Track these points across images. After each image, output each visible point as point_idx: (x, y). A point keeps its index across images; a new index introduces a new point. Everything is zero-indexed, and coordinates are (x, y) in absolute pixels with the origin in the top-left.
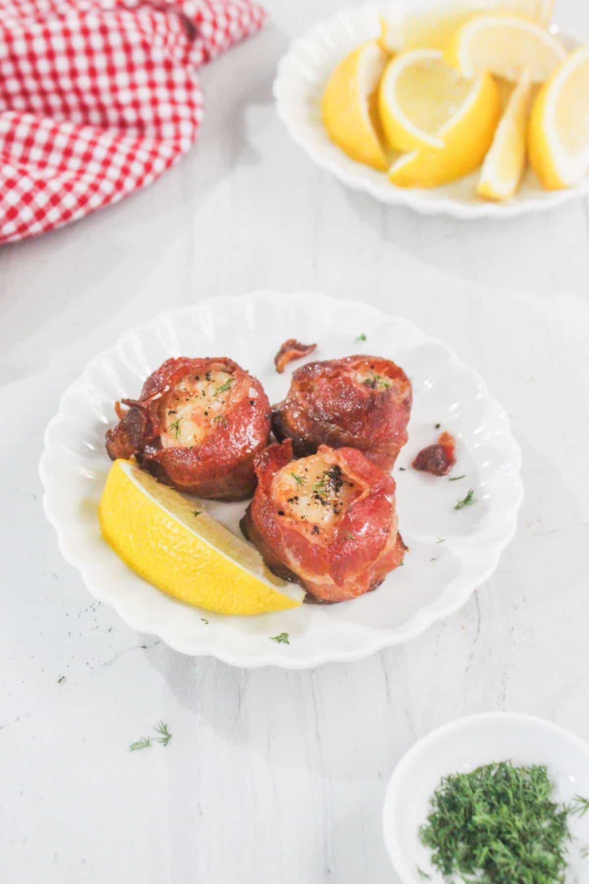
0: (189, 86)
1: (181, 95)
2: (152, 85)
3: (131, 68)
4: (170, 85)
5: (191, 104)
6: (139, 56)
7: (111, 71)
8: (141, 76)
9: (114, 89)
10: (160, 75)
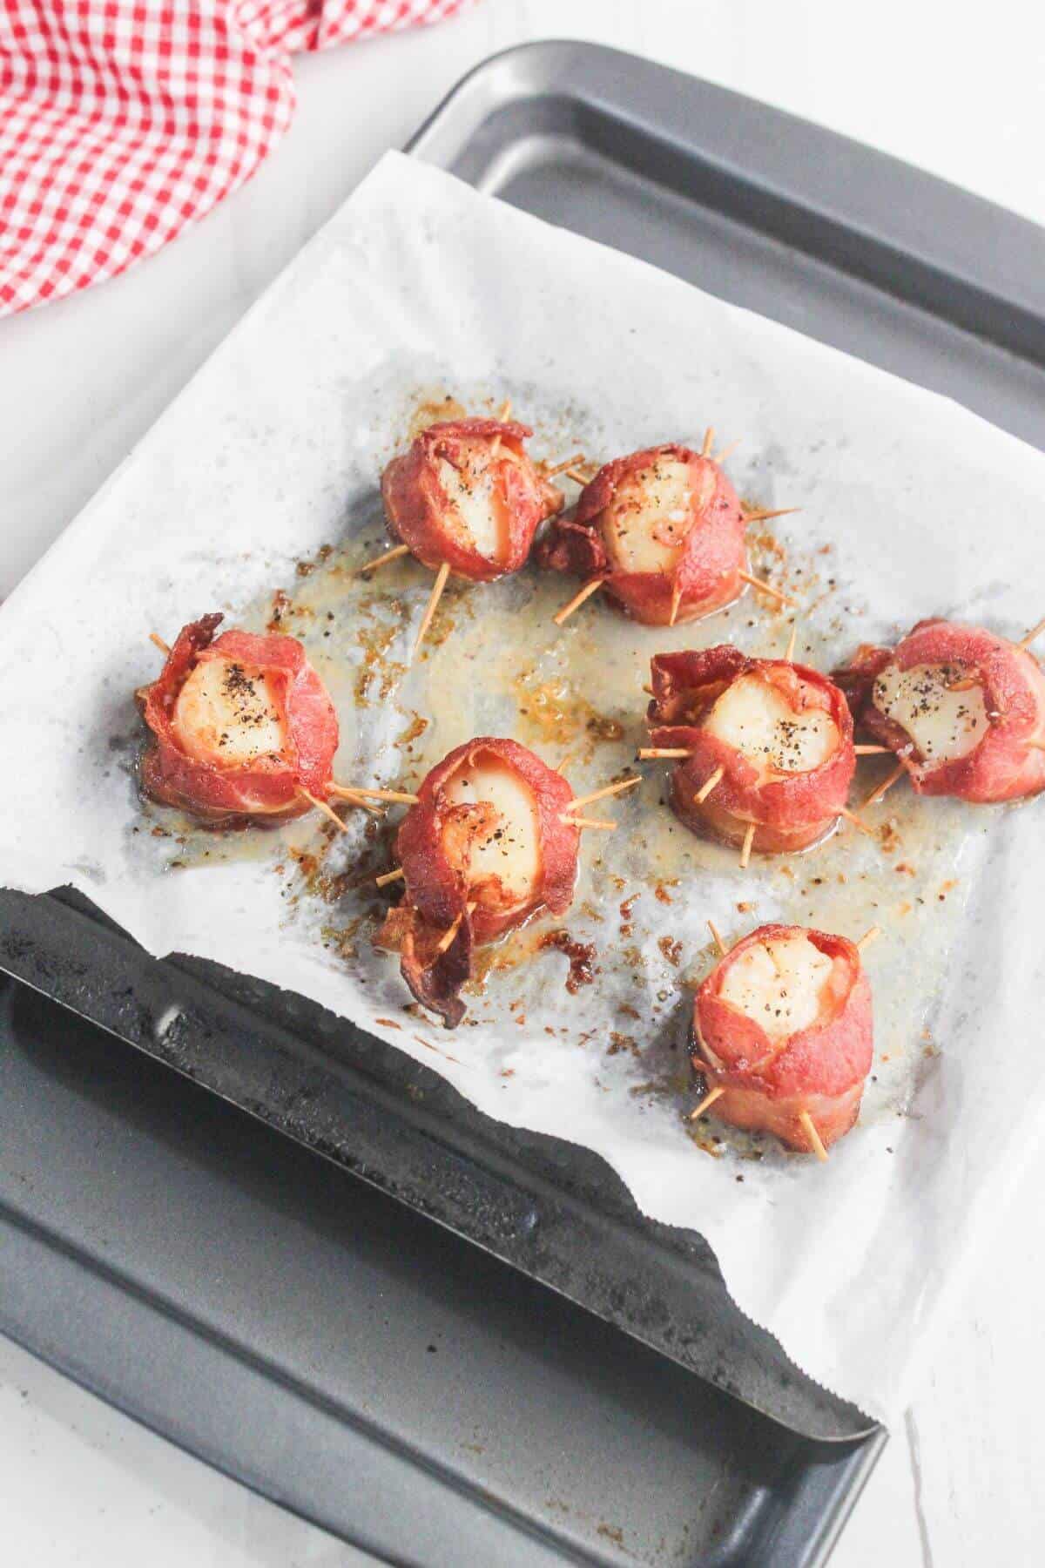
0: (272, 94)
1: (258, 105)
2: (220, 81)
3: (194, 49)
4: (246, 87)
5: (268, 122)
6: (208, 37)
7: (165, 48)
8: (207, 65)
9: (163, 75)
10: (234, 70)
